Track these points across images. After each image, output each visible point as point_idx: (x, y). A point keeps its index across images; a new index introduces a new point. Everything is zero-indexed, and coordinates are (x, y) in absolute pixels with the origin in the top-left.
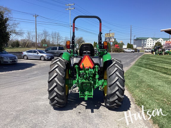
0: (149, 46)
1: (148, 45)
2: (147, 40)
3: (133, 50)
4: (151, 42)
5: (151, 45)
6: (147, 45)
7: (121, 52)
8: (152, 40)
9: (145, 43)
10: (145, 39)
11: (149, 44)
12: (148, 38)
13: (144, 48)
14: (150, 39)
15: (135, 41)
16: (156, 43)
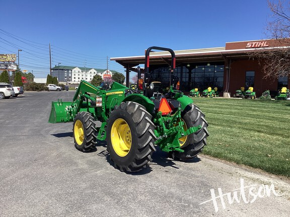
0: (76, 80)
1: (75, 78)
2: (73, 71)
3: (59, 87)
4: (79, 75)
5: (79, 78)
6: (73, 79)
7: (42, 90)
8: (80, 71)
9: (70, 75)
10: (69, 69)
11: (77, 76)
12: (75, 67)
13: (70, 84)
14: (77, 70)
15: (52, 71)
16: (94, 77)
